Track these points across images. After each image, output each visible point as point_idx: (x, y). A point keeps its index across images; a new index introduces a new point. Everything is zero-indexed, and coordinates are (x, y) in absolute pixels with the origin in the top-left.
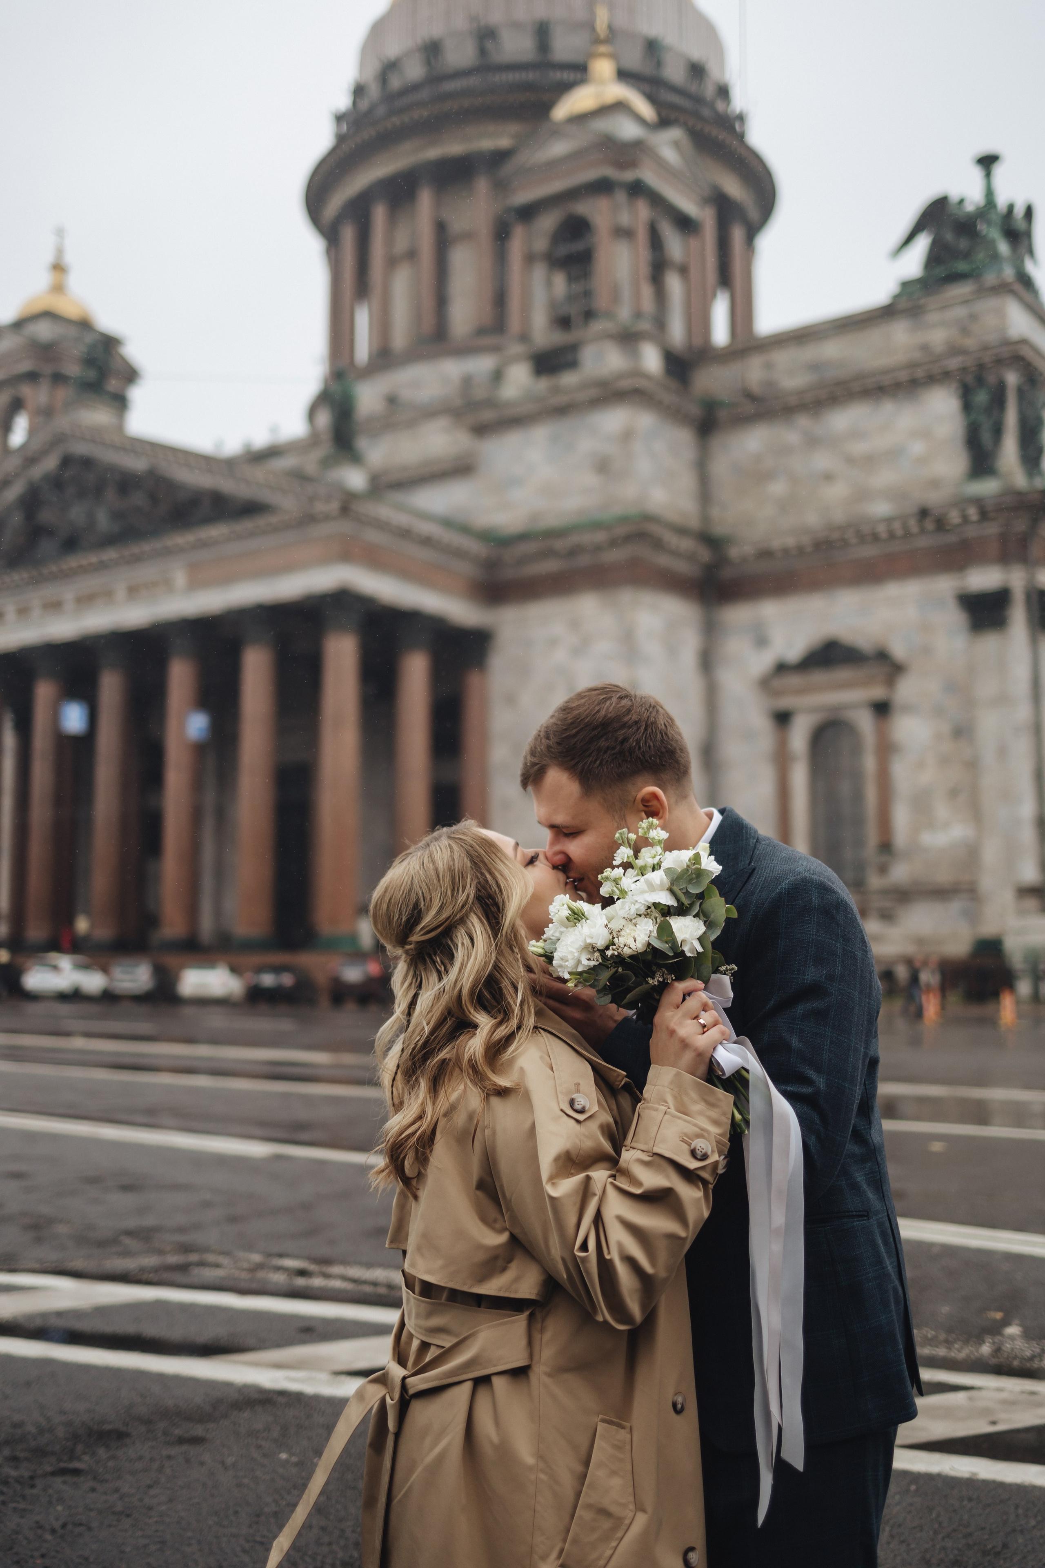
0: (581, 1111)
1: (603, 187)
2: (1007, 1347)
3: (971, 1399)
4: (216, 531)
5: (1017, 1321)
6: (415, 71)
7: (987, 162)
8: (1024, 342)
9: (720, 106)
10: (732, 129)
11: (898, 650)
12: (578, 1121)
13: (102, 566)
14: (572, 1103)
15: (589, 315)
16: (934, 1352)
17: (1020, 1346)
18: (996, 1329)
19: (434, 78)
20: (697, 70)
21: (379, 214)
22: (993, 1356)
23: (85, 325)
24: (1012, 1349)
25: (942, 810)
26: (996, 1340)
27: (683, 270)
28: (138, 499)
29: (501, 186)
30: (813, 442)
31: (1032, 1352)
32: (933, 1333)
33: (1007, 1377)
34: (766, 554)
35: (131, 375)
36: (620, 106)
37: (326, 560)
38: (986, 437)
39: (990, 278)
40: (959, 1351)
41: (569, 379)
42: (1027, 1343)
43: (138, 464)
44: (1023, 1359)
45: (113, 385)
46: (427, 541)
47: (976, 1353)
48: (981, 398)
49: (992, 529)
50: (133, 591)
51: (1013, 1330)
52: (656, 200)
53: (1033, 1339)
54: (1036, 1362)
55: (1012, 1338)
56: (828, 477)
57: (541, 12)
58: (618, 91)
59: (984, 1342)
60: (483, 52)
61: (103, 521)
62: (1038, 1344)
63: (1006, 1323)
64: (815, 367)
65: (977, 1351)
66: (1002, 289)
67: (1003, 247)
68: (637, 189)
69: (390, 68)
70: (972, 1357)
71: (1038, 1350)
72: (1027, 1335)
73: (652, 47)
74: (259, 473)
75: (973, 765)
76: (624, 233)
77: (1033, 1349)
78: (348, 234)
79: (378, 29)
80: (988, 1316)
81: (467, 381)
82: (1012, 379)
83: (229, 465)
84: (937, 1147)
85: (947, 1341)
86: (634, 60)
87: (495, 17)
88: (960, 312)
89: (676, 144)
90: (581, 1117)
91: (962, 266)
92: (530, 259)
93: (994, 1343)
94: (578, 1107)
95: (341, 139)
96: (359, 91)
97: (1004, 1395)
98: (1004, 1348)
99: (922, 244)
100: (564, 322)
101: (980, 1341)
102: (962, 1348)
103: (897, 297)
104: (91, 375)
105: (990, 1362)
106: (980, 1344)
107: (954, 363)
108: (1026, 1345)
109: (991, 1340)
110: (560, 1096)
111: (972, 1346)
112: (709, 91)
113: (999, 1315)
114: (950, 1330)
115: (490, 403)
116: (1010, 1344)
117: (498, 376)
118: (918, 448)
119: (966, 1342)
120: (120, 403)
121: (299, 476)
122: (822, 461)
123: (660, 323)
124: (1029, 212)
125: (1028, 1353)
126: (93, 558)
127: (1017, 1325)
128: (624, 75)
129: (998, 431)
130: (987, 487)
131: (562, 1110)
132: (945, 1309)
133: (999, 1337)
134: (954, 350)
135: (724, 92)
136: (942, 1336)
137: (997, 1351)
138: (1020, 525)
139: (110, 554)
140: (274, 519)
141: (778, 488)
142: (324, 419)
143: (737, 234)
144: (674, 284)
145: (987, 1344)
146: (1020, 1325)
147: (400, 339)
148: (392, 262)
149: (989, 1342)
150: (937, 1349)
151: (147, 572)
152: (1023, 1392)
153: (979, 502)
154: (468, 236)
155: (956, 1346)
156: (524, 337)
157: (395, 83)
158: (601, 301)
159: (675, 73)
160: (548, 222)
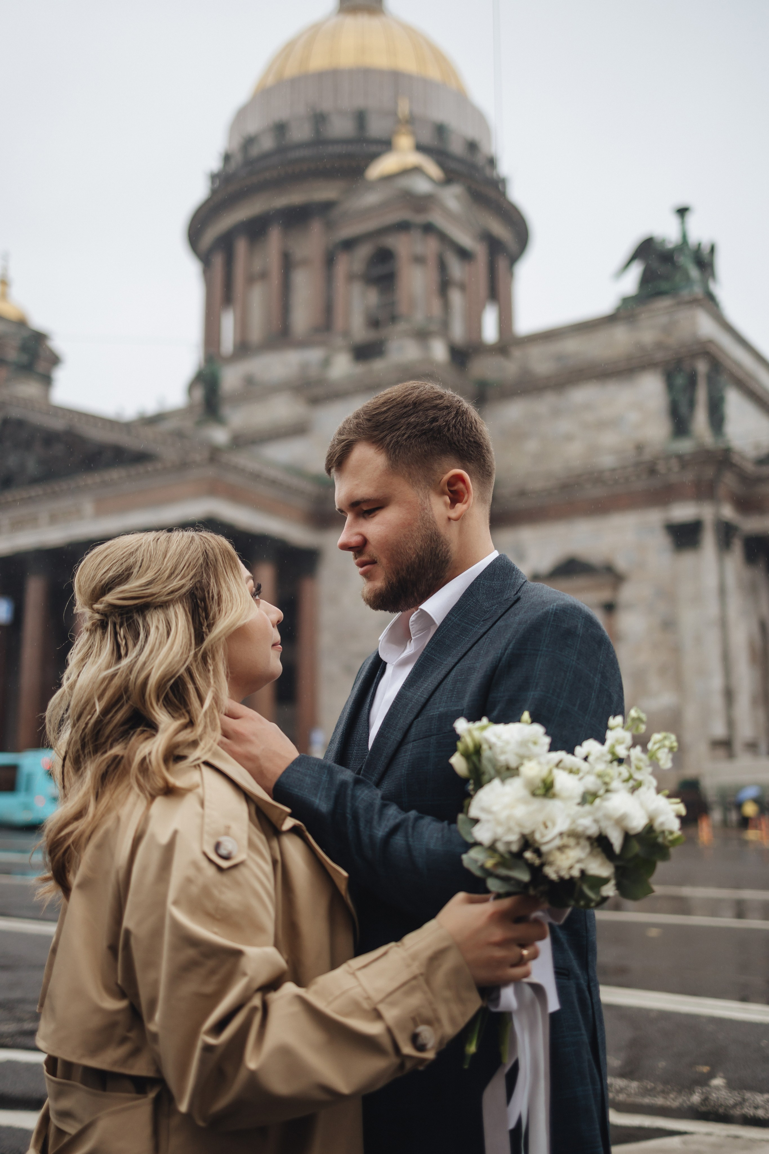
0: (226, 858)
1: (403, 227)
2: (713, 1096)
3: (684, 1143)
4: (115, 474)
5: (721, 1074)
6: (267, 144)
7: (682, 212)
8: (711, 342)
9: (488, 171)
10: (497, 187)
11: (621, 564)
12: (220, 869)
13: (30, 500)
14: (217, 846)
15: (394, 319)
16: (653, 1102)
17: (724, 1095)
18: (703, 1081)
19: (281, 150)
20: (473, 146)
21: (241, 246)
22: (702, 1104)
23: (21, 323)
24: (718, 1098)
25: (654, 682)
26: (704, 1091)
27: (463, 287)
28: (58, 449)
29: (330, 226)
30: (556, 413)
31: (735, 1101)
32: (653, 1085)
33: (714, 1123)
34: (522, 493)
35: (55, 360)
36: (416, 170)
37: (197, 495)
38: (683, 409)
39: (685, 294)
40: (673, 1100)
41: (378, 366)
42: (730, 1093)
43: (58, 424)
44: (727, 1107)
45: (41, 367)
46: (273, 483)
47: (688, 1102)
48: (680, 381)
49: (689, 476)
50: (54, 519)
51: (718, 1082)
52: (443, 238)
53: (734, 1089)
54: (738, 1109)
55: (717, 1088)
56: (569, 438)
57: (359, 102)
58: (414, 159)
59: (694, 1092)
60: (317, 131)
61: (32, 466)
62: (739, 1094)
63: (712, 1075)
64: (559, 358)
65: (689, 1100)
66: (694, 302)
67: (694, 272)
68: (429, 229)
69: (249, 142)
70: (685, 1105)
71: (739, 1099)
72: (731, 1085)
73: (441, 130)
74: (149, 432)
75: (676, 650)
76: (419, 260)
77: (736, 1098)
78: (218, 261)
79: (242, 114)
80: (697, 1070)
81: (304, 367)
82: (702, 367)
83: (127, 427)
84: (653, 933)
85: (663, 1092)
86: (427, 137)
87: (326, 105)
88: (663, 320)
89: (457, 197)
90: (224, 864)
91: (664, 286)
92: (351, 278)
93: (703, 1093)
94: (223, 851)
95: (214, 192)
96: (227, 158)
97: (712, 1139)
98: (710, 1097)
99: (636, 271)
100: (374, 323)
101: (691, 1092)
102: (676, 1098)
103: (618, 310)
104: (24, 358)
105: (699, 1110)
106: (691, 1094)
107: (659, 356)
108: (730, 1094)
109: (700, 1091)
110: (206, 837)
111: (684, 1096)
112: (480, 160)
113: (705, 1069)
114: (665, 1082)
115: (321, 381)
116: (715, 1094)
117: (326, 363)
118: (633, 417)
119: (680, 1092)
120: (47, 380)
121: (179, 435)
122: (565, 426)
123: (445, 325)
124: (712, 249)
125: (731, 1102)
126: (25, 494)
127: (721, 1077)
128: (420, 148)
129: (692, 404)
130: (685, 446)
131: (205, 854)
132: (662, 1064)
133: (708, 1089)
134: (659, 345)
135: (492, 162)
136: (660, 1087)
137: (705, 1100)
138: (709, 472)
139: (36, 491)
140: (159, 466)
141: (532, 446)
142: (199, 393)
143: (502, 264)
144: (456, 298)
145: (697, 1094)
146: (724, 1078)
147: (256, 334)
148: (251, 280)
149: (699, 1093)
150: (655, 1099)
151: (65, 503)
152: (728, 1136)
153: (680, 457)
154: (305, 262)
155: (672, 1096)
156: (346, 333)
157: (255, 151)
158: (403, 308)
159: (457, 148)
160: (364, 251)
